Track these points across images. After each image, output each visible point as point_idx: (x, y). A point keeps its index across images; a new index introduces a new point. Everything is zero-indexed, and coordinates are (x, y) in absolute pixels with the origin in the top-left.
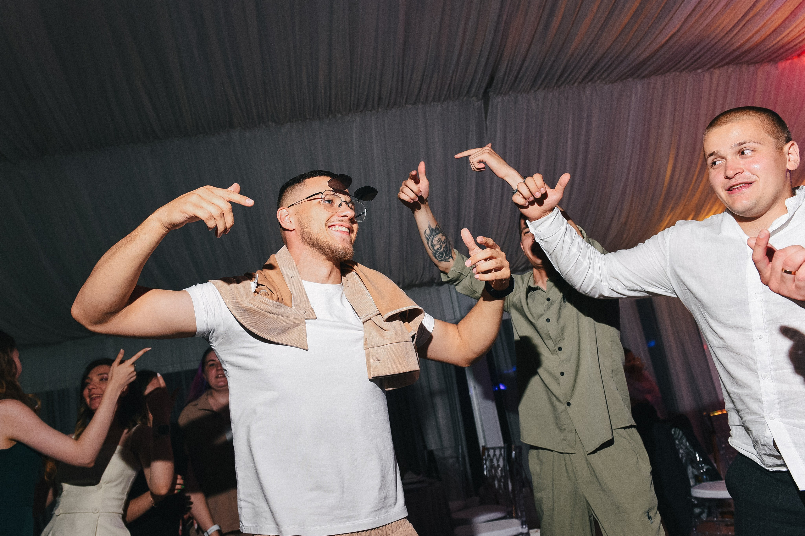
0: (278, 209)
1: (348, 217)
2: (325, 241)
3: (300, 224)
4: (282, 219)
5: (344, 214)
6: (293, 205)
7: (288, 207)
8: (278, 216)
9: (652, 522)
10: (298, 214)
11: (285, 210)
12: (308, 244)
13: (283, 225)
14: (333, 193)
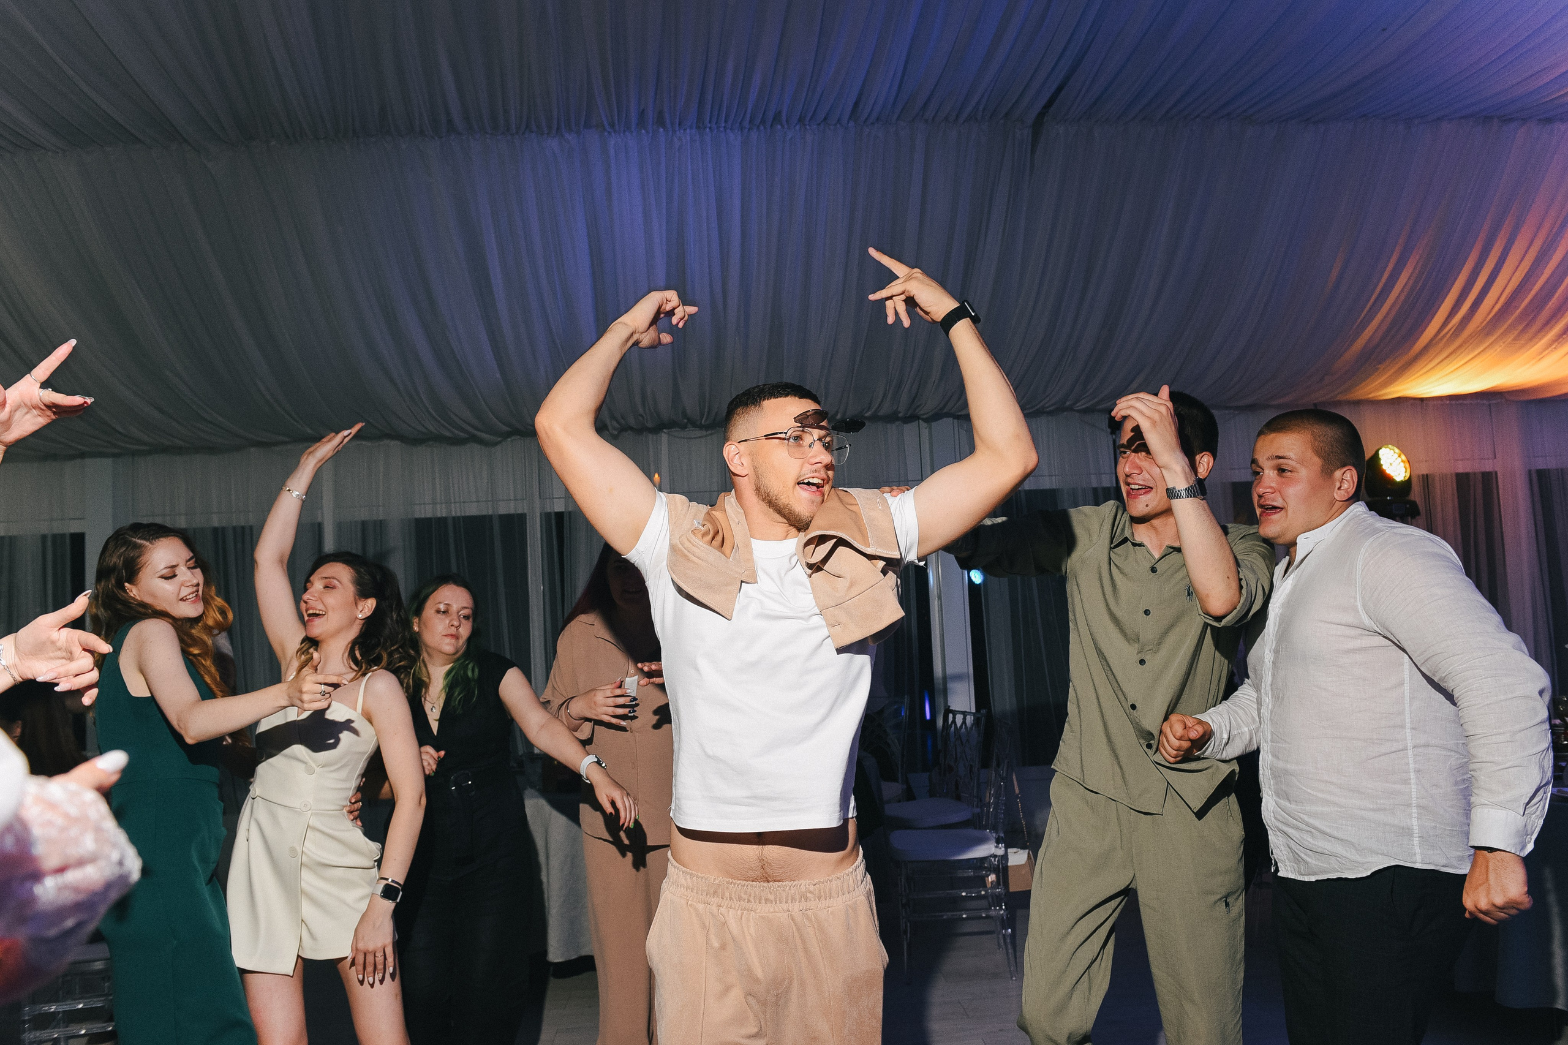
0: (725, 444)
1: (822, 464)
2: (787, 503)
3: (756, 470)
4: (730, 459)
5: (817, 461)
6: (746, 441)
7: (739, 442)
8: (724, 454)
9: (1228, 912)
10: (752, 455)
11: (734, 447)
12: (763, 500)
13: (732, 469)
14: (801, 429)
